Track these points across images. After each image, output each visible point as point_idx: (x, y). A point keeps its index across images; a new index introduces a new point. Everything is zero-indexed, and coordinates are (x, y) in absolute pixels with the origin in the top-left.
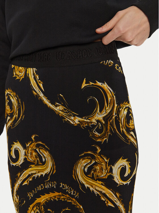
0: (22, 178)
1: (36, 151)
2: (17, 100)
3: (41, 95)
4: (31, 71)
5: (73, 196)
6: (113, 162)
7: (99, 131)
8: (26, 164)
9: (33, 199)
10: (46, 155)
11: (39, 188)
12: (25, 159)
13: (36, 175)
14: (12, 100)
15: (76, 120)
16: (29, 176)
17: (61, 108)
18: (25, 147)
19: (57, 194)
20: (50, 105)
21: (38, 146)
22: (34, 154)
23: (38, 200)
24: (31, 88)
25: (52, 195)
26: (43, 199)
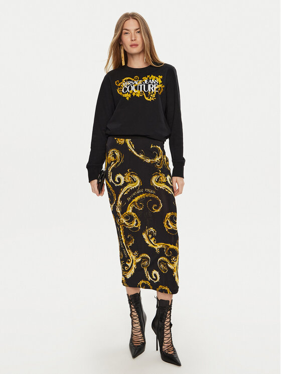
0: (124, 191)
1: (130, 177)
2: (120, 154)
3: (133, 150)
4: (128, 141)
5: (152, 194)
6: (166, 176)
7: (159, 164)
8: (125, 184)
9: (131, 201)
10: (136, 177)
11: (134, 194)
12: (125, 181)
13: (131, 188)
14: (116, 154)
15: (149, 161)
16: (128, 189)
17: (142, 156)
18: (124, 176)
19: (144, 194)
20: (137, 155)
21: (131, 174)
22: (130, 178)
23: (134, 201)
24: (128, 148)
25: (141, 196)
26: (136, 199)
